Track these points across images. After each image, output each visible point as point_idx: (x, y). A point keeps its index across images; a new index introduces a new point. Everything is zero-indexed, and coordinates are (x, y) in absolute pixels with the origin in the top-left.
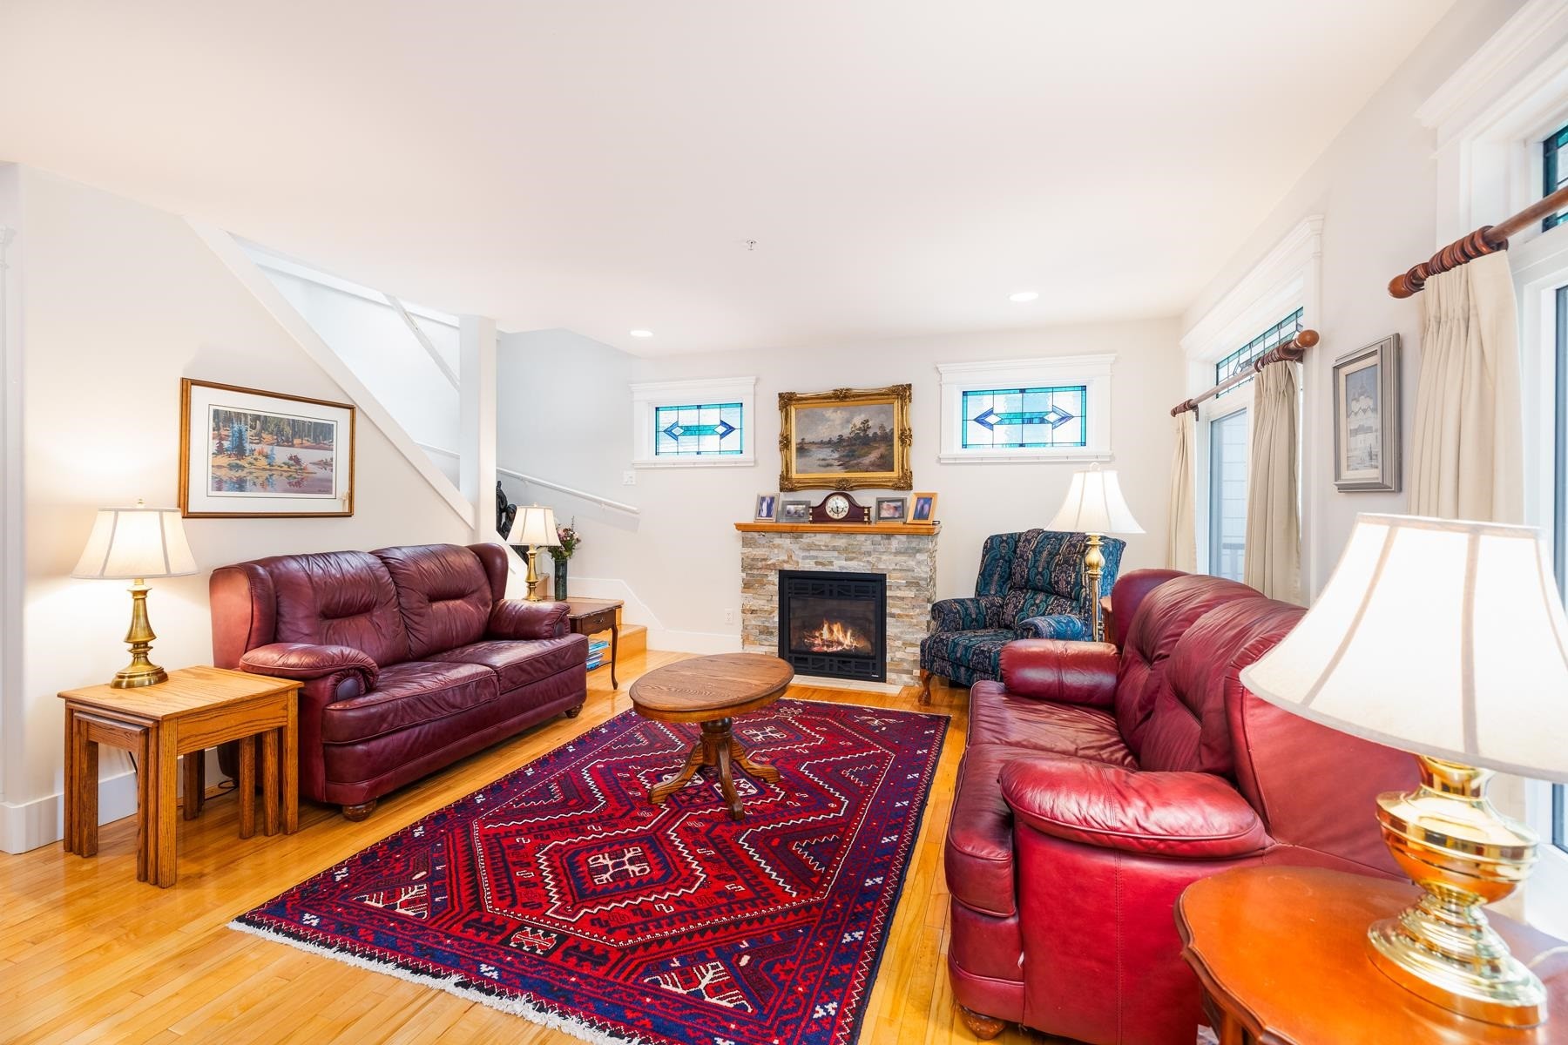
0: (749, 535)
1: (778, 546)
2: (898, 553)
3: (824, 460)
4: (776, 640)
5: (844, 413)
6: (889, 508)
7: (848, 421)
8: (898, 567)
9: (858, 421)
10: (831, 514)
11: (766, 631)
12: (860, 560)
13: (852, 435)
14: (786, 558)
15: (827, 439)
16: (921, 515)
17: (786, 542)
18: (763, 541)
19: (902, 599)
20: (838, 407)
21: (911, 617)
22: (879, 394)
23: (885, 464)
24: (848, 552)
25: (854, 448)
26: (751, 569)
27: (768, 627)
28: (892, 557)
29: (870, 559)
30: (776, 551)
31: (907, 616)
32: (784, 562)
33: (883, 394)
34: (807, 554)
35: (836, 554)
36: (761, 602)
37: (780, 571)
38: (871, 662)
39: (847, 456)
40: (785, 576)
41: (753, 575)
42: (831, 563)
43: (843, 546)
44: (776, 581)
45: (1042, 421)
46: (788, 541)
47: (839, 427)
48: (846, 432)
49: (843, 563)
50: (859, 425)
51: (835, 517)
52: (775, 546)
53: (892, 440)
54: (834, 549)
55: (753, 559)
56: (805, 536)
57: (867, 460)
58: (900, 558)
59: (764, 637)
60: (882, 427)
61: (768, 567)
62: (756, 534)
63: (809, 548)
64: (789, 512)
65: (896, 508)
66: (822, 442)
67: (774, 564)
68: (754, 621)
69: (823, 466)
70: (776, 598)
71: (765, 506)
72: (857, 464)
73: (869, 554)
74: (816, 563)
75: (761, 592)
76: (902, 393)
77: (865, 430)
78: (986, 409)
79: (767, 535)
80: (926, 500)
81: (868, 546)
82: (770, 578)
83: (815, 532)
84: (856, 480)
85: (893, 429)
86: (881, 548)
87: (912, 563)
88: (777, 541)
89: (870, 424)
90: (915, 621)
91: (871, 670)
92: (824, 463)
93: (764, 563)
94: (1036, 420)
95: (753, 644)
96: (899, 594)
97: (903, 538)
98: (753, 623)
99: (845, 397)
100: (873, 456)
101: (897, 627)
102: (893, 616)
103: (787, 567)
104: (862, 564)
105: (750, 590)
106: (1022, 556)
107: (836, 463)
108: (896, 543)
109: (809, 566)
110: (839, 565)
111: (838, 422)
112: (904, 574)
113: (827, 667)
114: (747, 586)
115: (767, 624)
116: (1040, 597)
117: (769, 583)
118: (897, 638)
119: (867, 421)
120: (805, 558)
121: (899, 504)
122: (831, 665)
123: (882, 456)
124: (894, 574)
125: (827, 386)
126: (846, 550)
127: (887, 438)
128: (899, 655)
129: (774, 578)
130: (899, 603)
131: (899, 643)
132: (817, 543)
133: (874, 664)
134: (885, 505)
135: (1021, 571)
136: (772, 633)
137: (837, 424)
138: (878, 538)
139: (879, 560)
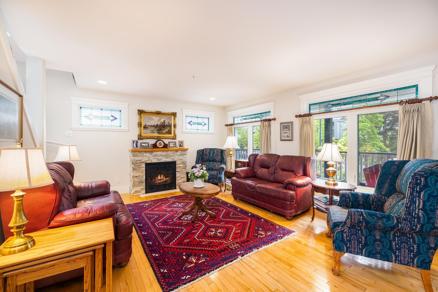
0: (135, 153)
1: (145, 156)
2: (179, 155)
3: (152, 130)
4: (144, 184)
5: (158, 118)
6: (172, 144)
7: (159, 120)
8: (179, 159)
9: (162, 120)
10: (158, 146)
11: (141, 182)
12: (170, 158)
13: (161, 124)
14: (148, 159)
15: (153, 125)
16: (180, 146)
17: (148, 154)
18: (140, 155)
19: (180, 167)
20: (157, 116)
21: (182, 171)
22: (169, 114)
23: (169, 132)
24: (166, 156)
25: (161, 128)
26: (136, 164)
27: (142, 181)
28: (178, 157)
29: (172, 157)
30: (144, 157)
31: (181, 171)
32: (147, 160)
33: (170, 114)
34: (154, 158)
35: (163, 157)
36: (140, 174)
37: (146, 163)
38: (172, 184)
39: (159, 130)
40: (147, 165)
41: (136, 166)
42: (161, 160)
43: (165, 154)
44: (144, 166)
45: (201, 124)
46: (149, 154)
47: (157, 122)
48: (159, 123)
49: (165, 159)
50: (162, 122)
51: (160, 147)
52: (144, 156)
53: (171, 126)
54: (163, 156)
55: (137, 161)
56: (154, 152)
57: (164, 131)
58: (180, 157)
59: (140, 184)
60: (169, 123)
61: (142, 163)
62: (137, 153)
63: (155, 156)
64: (143, 146)
65: (174, 144)
66: (151, 126)
67: (144, 162)
68: (136, 180)
69: (152, 132)
70: (144, 172)
71: (135, 144)
72: (162, 132)
73: (172, 156)
74: (158, 160)
75: (139, 170)
76: (174, 114)
77: (164, 123)
78: (190, 121)
79: (141, 153)
80: (182, 142)
81: (172, 154)
82: (142, 166)
83: (157, 151)
84: (162, 137)
85: (171, 124)
86: (175, 155)
87: (182, 158)
88: (145, 154)
89: (165, 122)
90: (183, 172)
91: (172, 187)
92: (152, 131)
93: (140, 161)
94: (200, 124)
95: (137, 187)
96: (179, 166)
97: (180, 152)
98: (137, 180)
99: (159, 113)
100: (166, 130)
101: (179, 174)
102: (178, 172)
103: (148, 162)
104: (170, 159)
105: (136, 170)
106: (206, 154)
107: (156, 132)
108: (179, 153)
109: (155, 161)
110: (164, 160)
111: (156, 120)
112: (180, 161)
113: (160, 189)
114: (134, 169)
115: (141, 180)
116: (211, 163)
117: (142, 167)
118: (179, 177)
119: (165, 121)
120: (154, 159)
121: (175, 143)
122: (161, 188)
123: (169, 131)
124: (178, 161)
125: (154, 109)
126: (166, 155)
127: (170, 126)
128: (179, 181)
129: (144, 165)
130: (180, 168)
131: (179, 178)
132: (158, 154)
133: (173, 185)
134: (171, 143)
135: (206, 158)
136: (143, 182)
137: (156, 121)
138: (174, 152)
139: (175, 158)
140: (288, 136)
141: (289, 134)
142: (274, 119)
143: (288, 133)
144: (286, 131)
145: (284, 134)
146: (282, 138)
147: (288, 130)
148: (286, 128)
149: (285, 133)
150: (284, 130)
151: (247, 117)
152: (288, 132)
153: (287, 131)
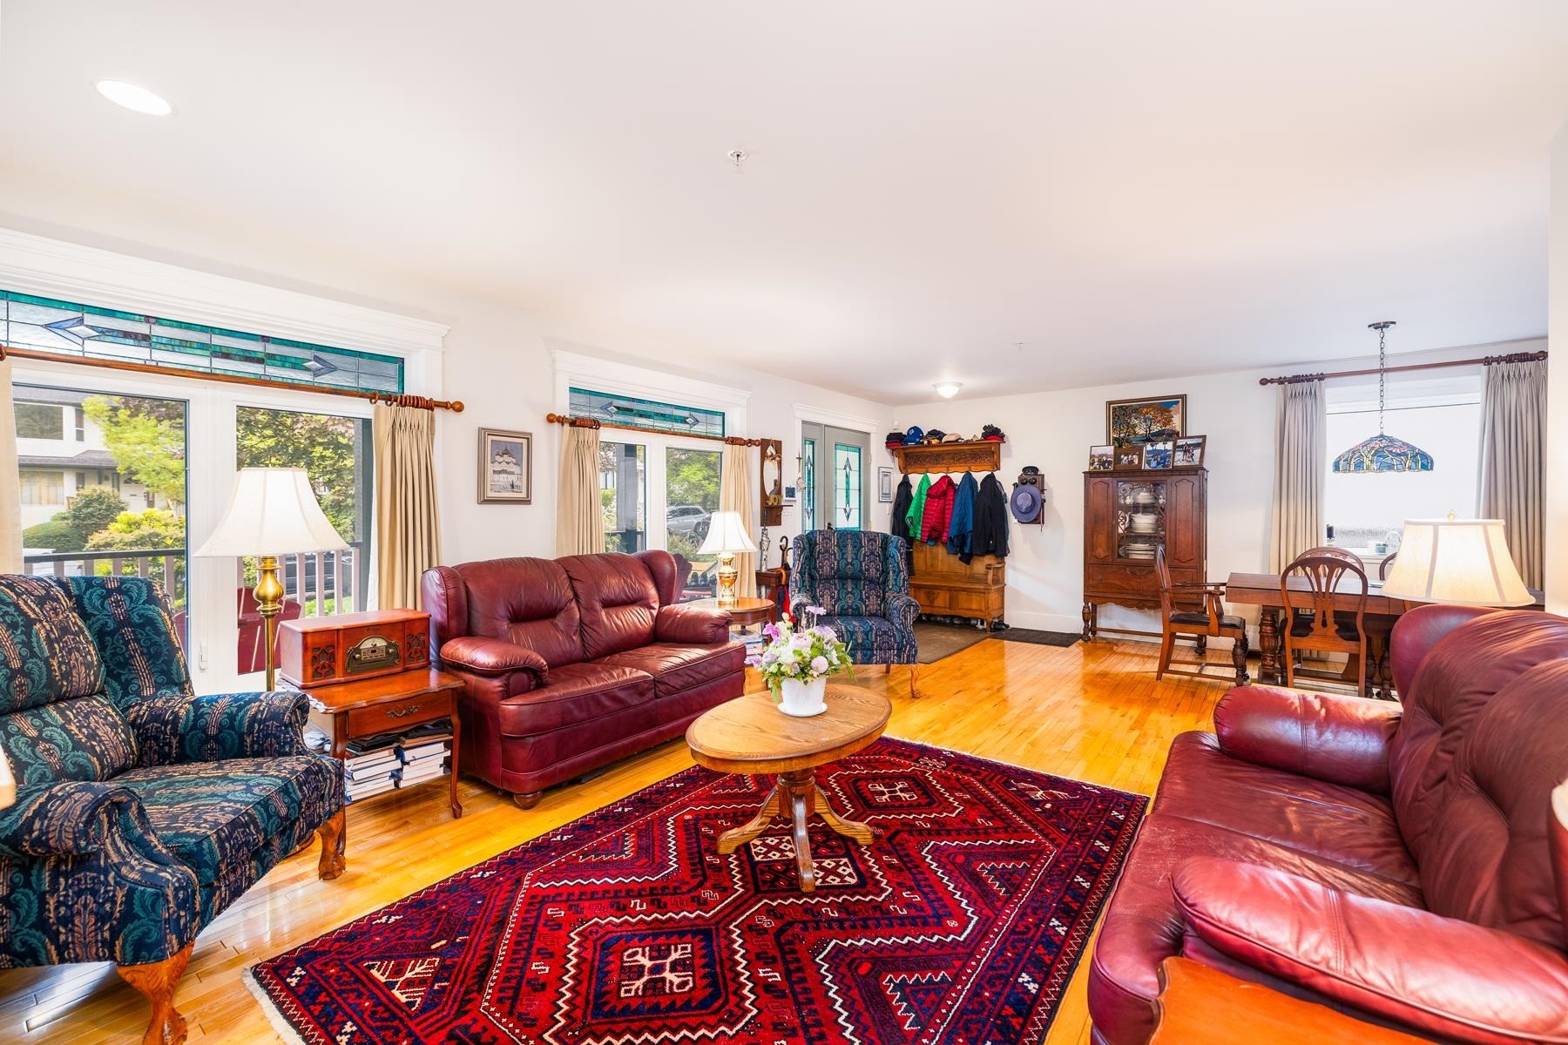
140: (512, 486)
141: (520, 479)
142: (458, 407)
143: (513, 473)
144: (504, 466)
145: (496, 477)
146: (490, 494)
147: (514, 461)
148: (506, 452)
149: (500, 472)
150: (498, 458)
151: (158, 330)
152: (516, 469)
153: (511, 465)
